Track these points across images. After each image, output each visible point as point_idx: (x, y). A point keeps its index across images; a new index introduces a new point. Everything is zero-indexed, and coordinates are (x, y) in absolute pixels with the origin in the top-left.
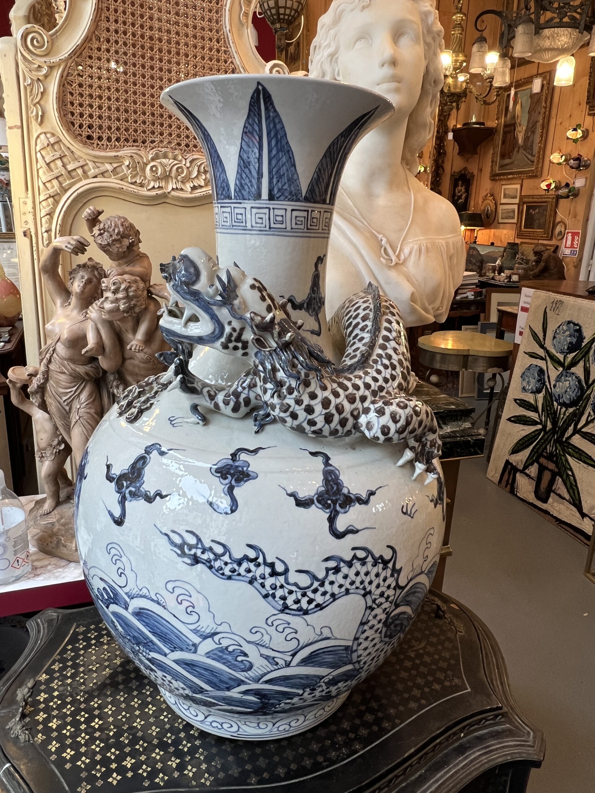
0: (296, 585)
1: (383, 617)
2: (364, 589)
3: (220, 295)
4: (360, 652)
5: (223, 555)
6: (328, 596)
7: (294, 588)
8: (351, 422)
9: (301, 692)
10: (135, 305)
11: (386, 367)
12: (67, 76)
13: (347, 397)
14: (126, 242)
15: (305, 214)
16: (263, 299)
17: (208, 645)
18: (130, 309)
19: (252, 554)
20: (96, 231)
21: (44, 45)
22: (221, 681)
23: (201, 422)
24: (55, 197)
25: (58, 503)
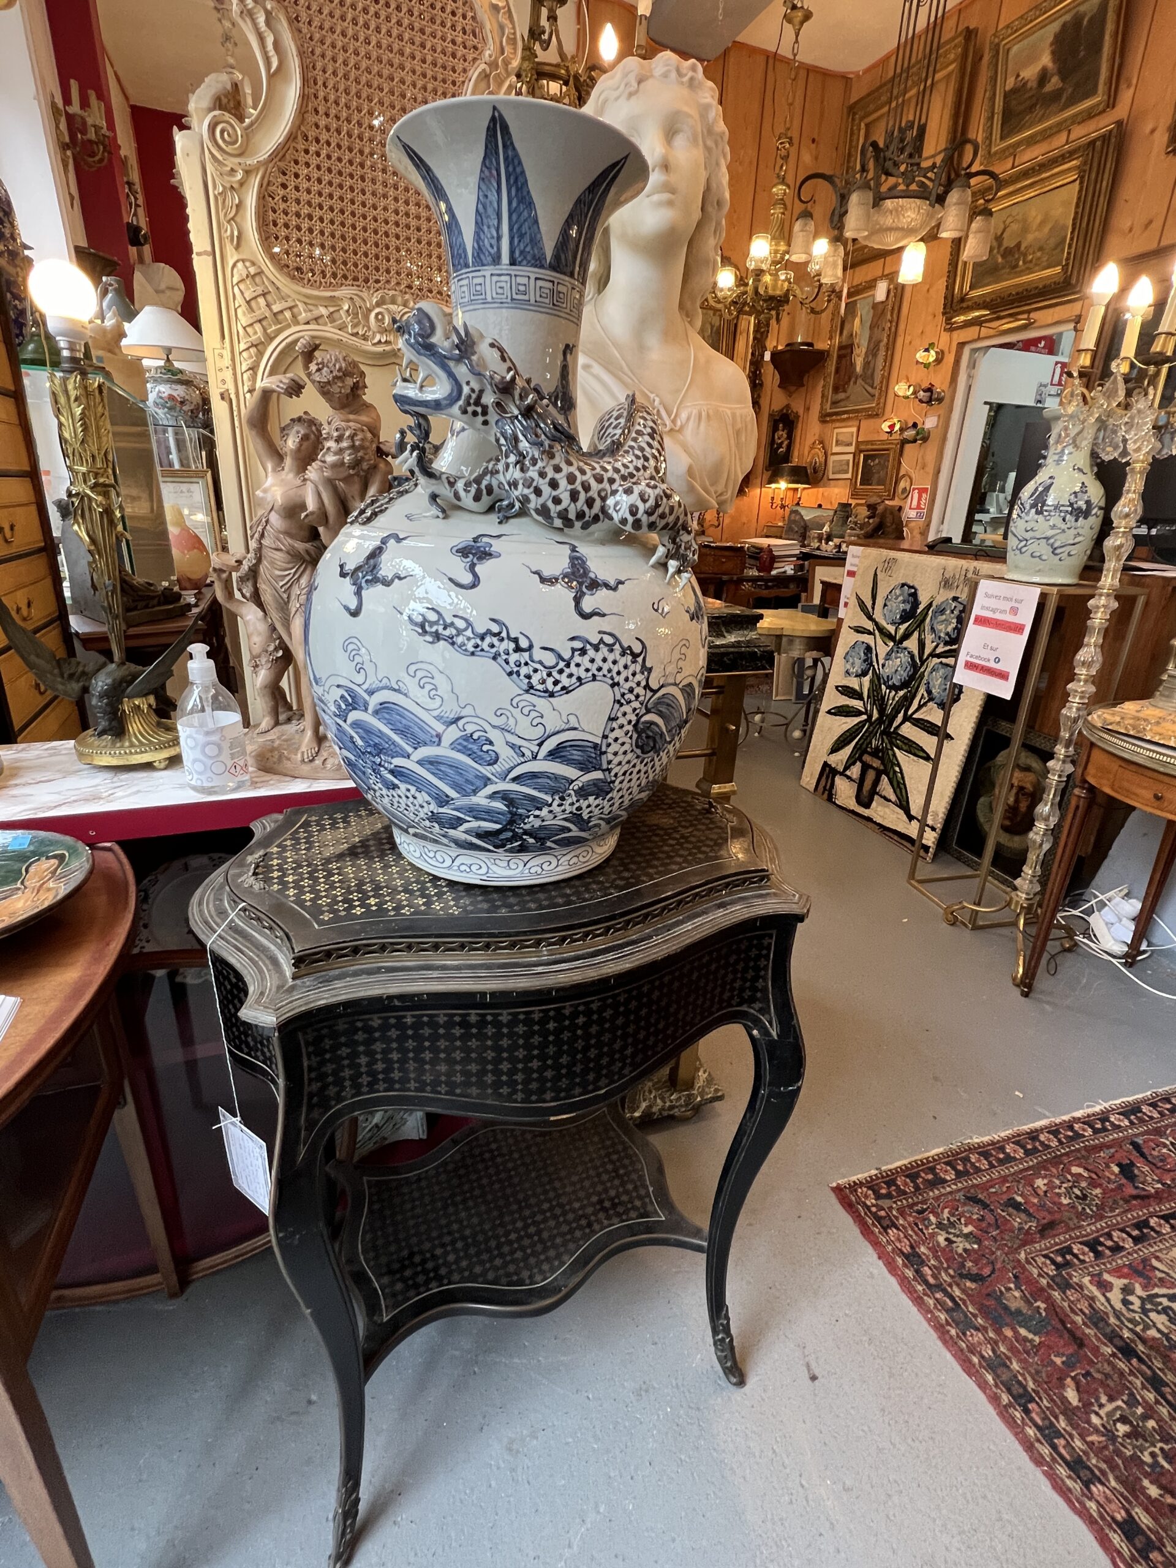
0: (541, 663)
1: (634, 718)
2: (612, 678)
3: (457, 346)
4: (610, 757)
5: (466, 629)
6: (574, 680)
7: (538, 666)
8: (598, 504)
9: (550, 800)
10: (362, 458)
11: (638, 457)
12: (268, 185)
13: (594, 476)
14: (350, 382)
15: (550, 285)
16: (503, 359)
17: (452, 734)
18: (356, 463)
19: (495, 628)
20: (313, 367)
21: (236, 142)
22: (467, 781)
23: (441, 515)
24: (259, 347)
25: (277, 723)
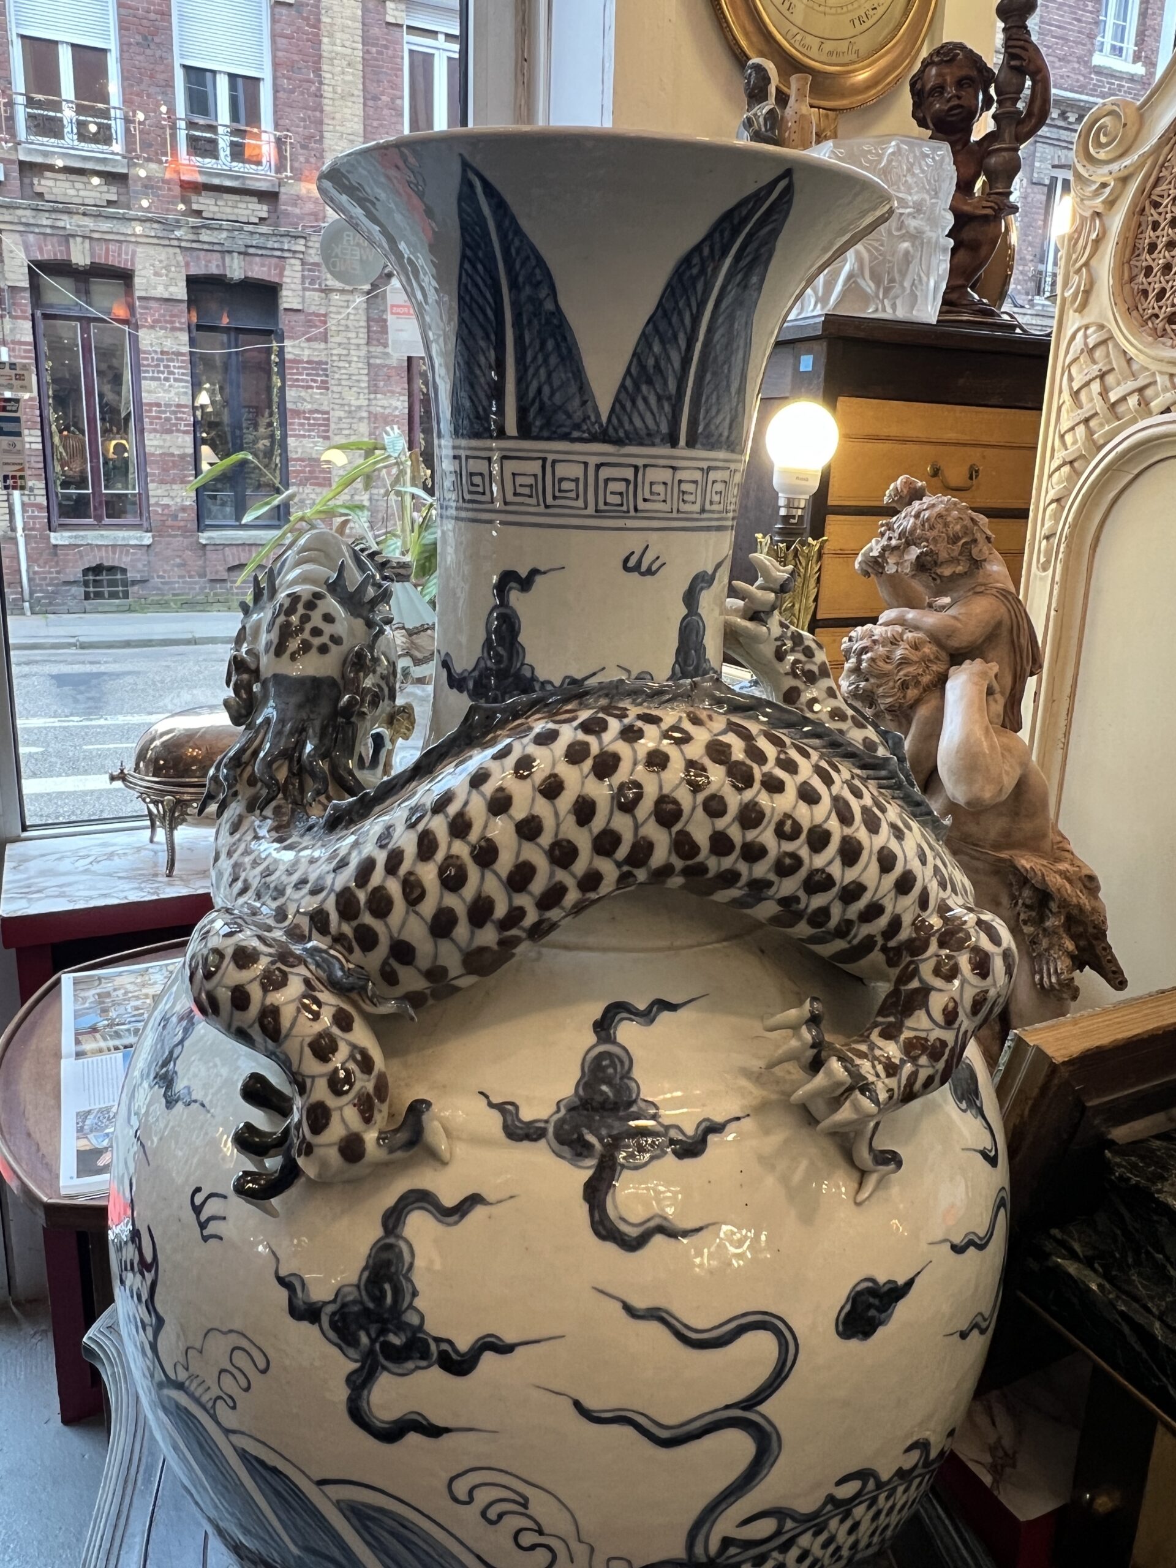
12: (1155, 185)
24: (1075, 464)
